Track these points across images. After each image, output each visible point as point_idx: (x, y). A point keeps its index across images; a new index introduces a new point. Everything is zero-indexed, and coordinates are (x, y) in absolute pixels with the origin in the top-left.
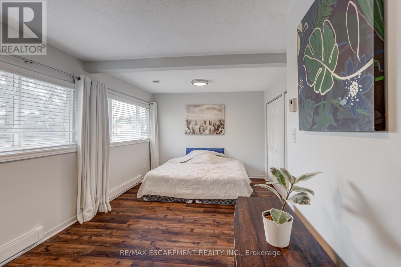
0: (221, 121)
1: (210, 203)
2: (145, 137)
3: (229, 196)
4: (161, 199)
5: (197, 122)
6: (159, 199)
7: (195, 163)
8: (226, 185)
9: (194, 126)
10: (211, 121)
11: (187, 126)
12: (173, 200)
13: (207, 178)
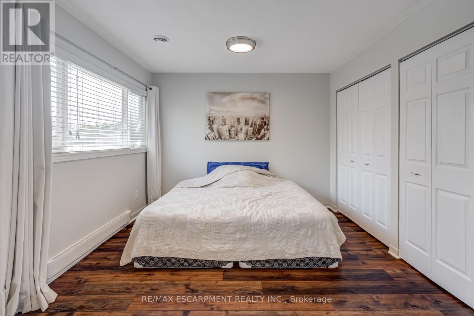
0: (263, 119)
1: (269, 265)
2: (138, 144)
3: (306, 251)
4: (171, 264)
5: (225, 119)
6: (165, 264)
7: (225, 187)
8: (299, 229)
9: (220, 127)
10: (249, 119)
11: (209, 127)
12: (195, 264)
13: (261, 219)
